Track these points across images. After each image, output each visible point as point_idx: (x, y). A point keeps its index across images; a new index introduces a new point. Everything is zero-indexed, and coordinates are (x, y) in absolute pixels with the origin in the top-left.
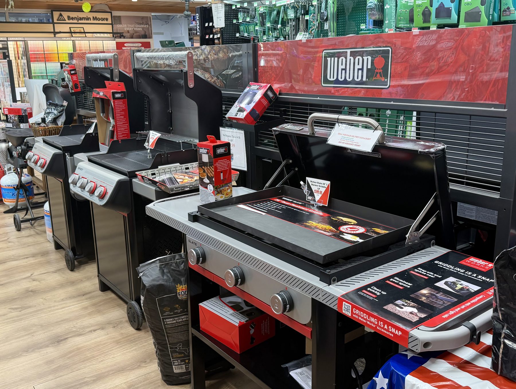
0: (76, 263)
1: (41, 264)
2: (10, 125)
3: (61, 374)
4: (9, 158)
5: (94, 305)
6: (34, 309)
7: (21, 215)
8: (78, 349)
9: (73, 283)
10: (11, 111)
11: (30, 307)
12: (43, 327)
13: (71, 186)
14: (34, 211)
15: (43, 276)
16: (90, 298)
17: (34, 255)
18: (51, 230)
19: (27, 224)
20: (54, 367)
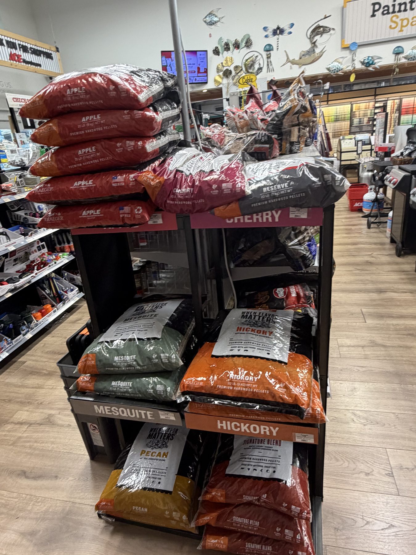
0: (402, 253)
1: (380, 249)
2: (378, 159)
3: (378, 308)
4: (372, 181)
5: (409, 279)
6: (370, 272)
7: (372, 220)
8: (393, 299)
9: (397, 264)
10: (380, 149)
11: (367, 270)
12: (373, 282)
13: (411, 196)
14: (382, 218)
15: (379, 256)
16: (407, 274)
17: (375, 244)
18: (390, 230)
19: (375, 225)
20: (375, 303)
